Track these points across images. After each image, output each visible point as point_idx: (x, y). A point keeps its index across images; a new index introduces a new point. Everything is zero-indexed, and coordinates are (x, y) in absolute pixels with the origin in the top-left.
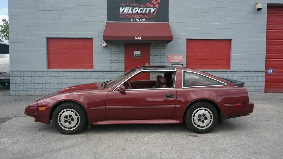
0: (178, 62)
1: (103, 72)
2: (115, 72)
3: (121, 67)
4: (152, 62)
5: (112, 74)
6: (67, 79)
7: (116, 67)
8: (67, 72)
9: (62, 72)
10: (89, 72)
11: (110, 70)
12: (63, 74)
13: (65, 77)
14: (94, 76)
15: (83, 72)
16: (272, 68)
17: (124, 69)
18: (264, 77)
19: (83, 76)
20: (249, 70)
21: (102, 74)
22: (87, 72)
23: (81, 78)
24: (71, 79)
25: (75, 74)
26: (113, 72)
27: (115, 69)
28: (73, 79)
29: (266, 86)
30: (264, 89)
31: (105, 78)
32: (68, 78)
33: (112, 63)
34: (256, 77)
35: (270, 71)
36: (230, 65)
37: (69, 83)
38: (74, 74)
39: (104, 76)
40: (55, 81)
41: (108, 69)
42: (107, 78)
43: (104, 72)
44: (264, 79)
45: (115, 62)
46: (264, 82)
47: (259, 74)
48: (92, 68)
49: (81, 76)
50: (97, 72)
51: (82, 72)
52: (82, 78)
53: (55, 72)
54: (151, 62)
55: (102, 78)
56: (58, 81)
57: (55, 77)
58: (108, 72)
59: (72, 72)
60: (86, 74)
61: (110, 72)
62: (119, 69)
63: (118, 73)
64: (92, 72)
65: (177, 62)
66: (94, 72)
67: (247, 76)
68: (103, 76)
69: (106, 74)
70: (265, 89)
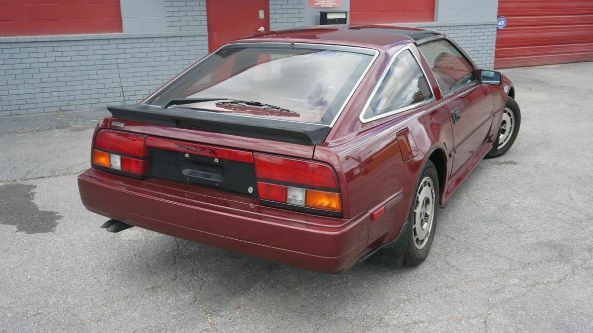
0: (331, 6)
1: (150, 40)
2: (183, 39)
3: (199, 23)
4: (275, 7)
5: (177, 44)
6: (50, 65)
7: (185, 23)
8: (46, 44)
9: (30, 45)
10: (111, 42)
11: (172, 33)
12: (34, 50)
13: (41, 60)
14: (127, 51)
15: (96, 42)
16: (505, 16)
17: (206, 28)
18: (495, 37)
19: (97, 52)
20: (469, 21)
21: (149, 45)
22: (107, 42)
23: (89, 57)
24: (62, 64)
25: (73, 48)
26: (178, 39)
27: (183, 28)
28: (67, 64)
29: (498, 55)
30: (493, 62)
31: (159, 54)
32: (53, 59)
33: (175, 14)
34: (482, 38)
35: (502, 23)
36: (434, 10)
37: (57, 75)
38: (68, 49)
39: (156, 49)
40: (13, 72)
41: (164, 31)
42: (163, 54)
43: (155, 40)
44: (495, 41)
45: (182, 9)
46: (494, 48)
47: (487, 30)
48: (119, 28)
49: (92, 53)
50: (136, 41)
51: (91, 43)
52: (95, 57)
53: (8, 46)
54: (271, 7)
55: (149, 54)
56: (20, 71)
57: (11, 61)
58: (165, 40)
59: (63, 44)
60: (104, 47)
61: (170, 40)
62: (192, 28)
63: (192, 39)
64: (122, 41)
65: (329, 6)
66: (126, 41)
67: (464, 35)
68: (151, 50)
69: (159, 45)
70: (495, 61)
